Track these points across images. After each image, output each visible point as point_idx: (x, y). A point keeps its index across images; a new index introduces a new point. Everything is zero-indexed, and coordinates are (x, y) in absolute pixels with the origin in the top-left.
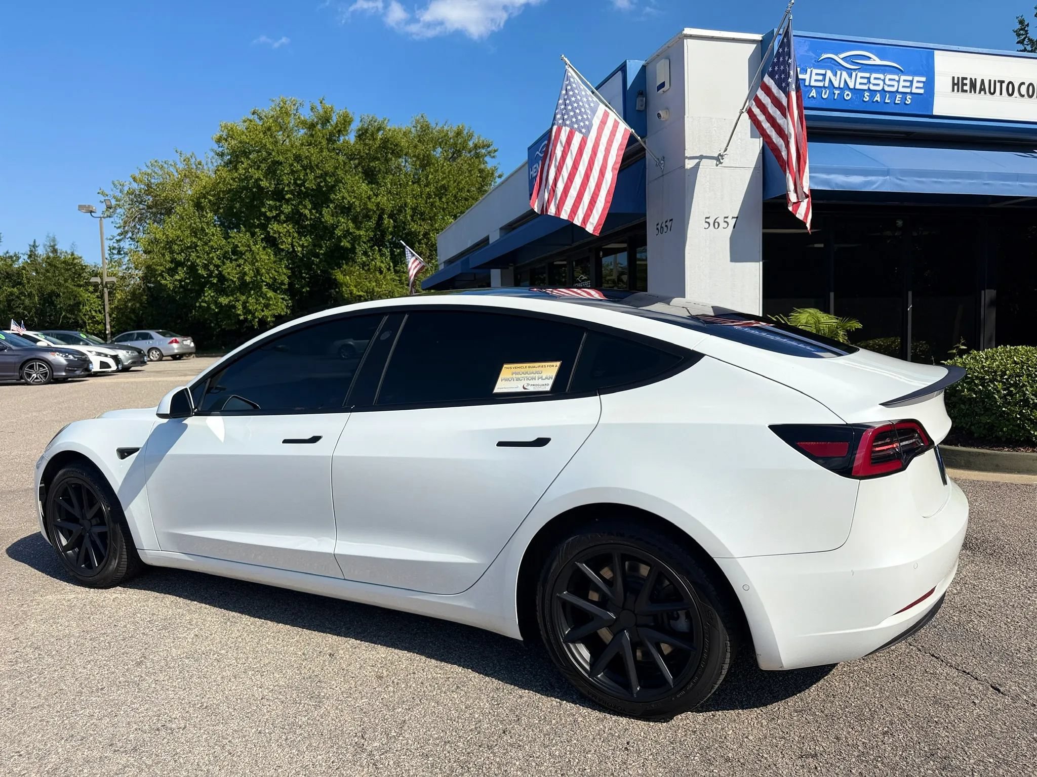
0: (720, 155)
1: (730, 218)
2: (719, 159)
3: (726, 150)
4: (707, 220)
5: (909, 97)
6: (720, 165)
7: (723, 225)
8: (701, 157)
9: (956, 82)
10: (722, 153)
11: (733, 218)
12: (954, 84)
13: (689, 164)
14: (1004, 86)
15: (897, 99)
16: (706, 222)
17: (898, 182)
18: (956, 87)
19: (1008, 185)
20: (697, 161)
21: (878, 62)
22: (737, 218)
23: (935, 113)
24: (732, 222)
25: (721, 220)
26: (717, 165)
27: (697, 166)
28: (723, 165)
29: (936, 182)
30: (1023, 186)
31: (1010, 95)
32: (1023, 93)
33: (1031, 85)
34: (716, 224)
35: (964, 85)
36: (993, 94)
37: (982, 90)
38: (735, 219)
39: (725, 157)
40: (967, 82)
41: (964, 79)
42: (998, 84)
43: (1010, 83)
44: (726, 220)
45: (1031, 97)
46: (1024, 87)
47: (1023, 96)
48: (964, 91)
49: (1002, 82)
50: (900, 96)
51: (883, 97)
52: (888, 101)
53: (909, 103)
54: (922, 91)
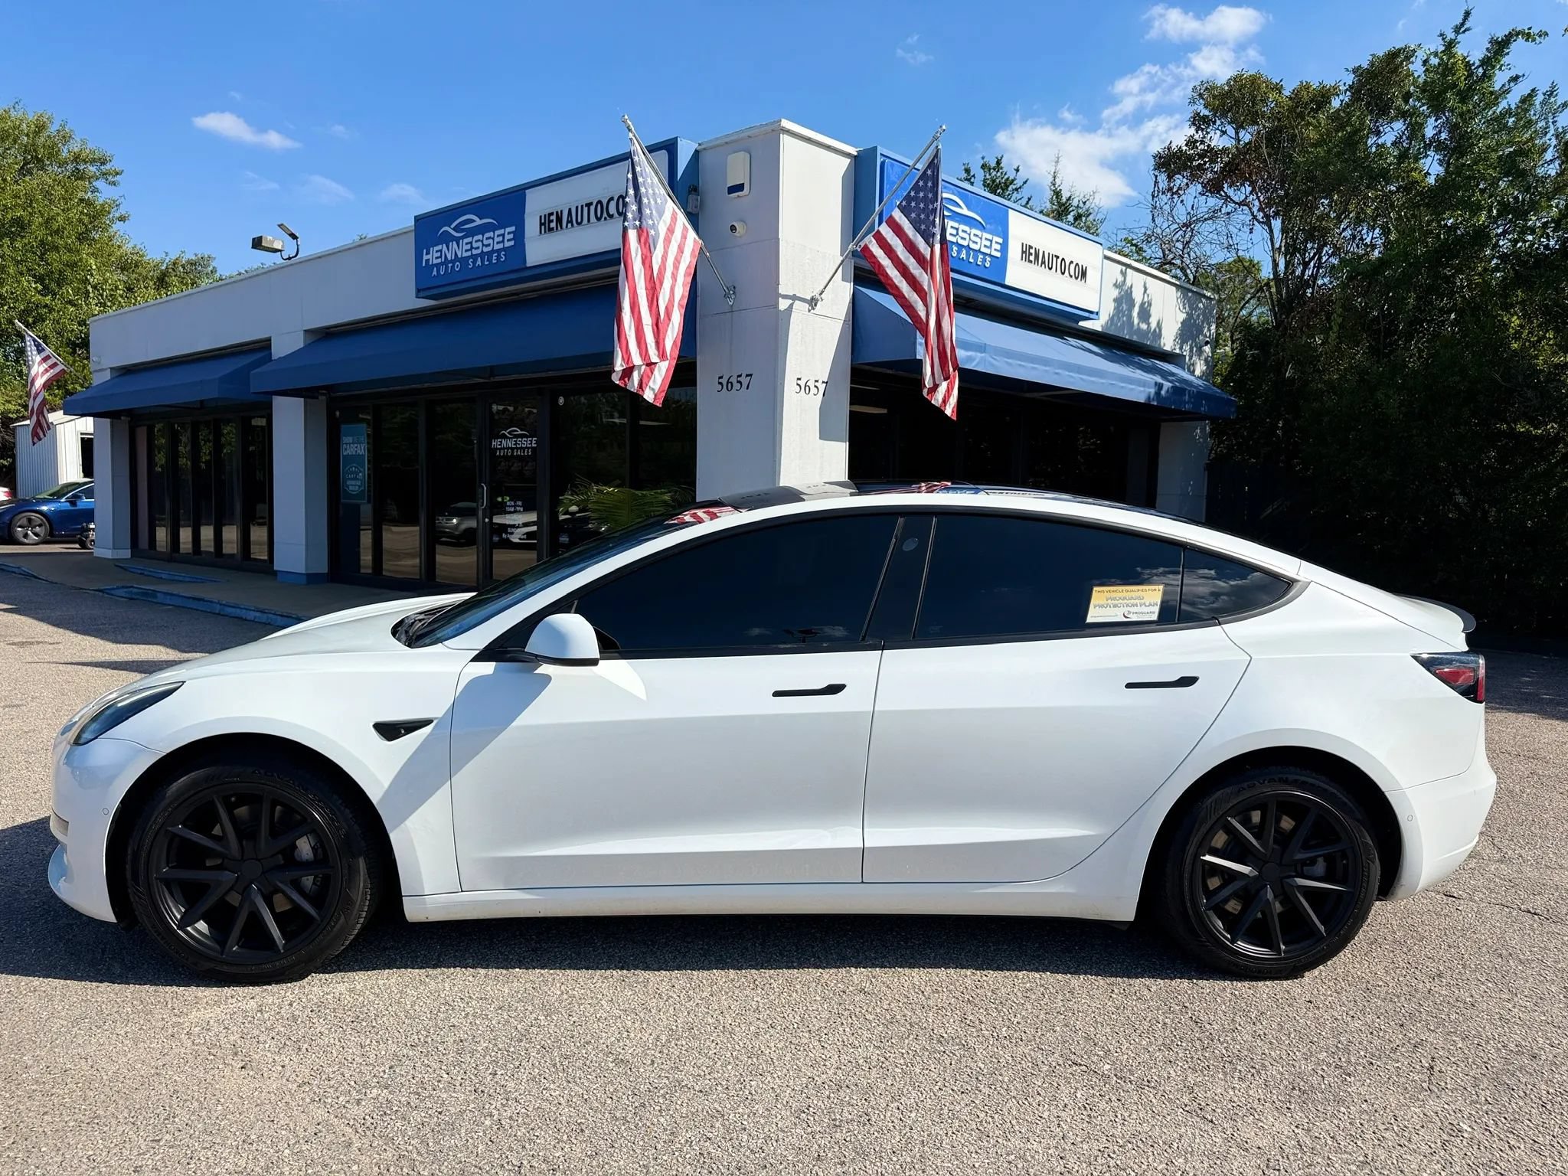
0: (813, 299)
1: (820, 382)
2: (813, 302)
3: (821, 294)
4: (799, 382)
5: (988, 259)
6: (813, 311)
7: (814, 390)
8: (794, 298)
9: (1024, 249)
10: (818, 296)
11: (823, 382)
12: (1023, 252)
13: (783, 304)
14: (1059, 261)
15: (979, 260)
16: (798, 384)
17: (992, 360)
18: (1024, 255)
19: (1072, 377)
20: (790, 302)
21: (965, 211)
22: (827, 383)
23: (1007, 282)
24: (822, 387)
25: (811, 384)
26: (809, 311)
27: (790, 309)
28: (816, 311)
29: (1020, 365)
30: (1081, 379)
31: (1063, 273)
32: (1072, 273)
33: (1077, 264)
34: (807, 388)
35: (1030, 254)
36: (1050, 269)
37: (1043, 263)
38: (824, 385)
39: (819, 303)
40: (1032, 251)
41: (1031, 247)
42: (1055, 259)
43: (1063, 259)
44: (816, 384)
45: (1077, 278)
46: (1072, 267)
47: (1071, 276)
48: (1030, 262)
49: (1057, 257)
50: (981, 256)
51: (968, 255)
52: (971, 260)
53: (987, 266)
54: (998, 254)
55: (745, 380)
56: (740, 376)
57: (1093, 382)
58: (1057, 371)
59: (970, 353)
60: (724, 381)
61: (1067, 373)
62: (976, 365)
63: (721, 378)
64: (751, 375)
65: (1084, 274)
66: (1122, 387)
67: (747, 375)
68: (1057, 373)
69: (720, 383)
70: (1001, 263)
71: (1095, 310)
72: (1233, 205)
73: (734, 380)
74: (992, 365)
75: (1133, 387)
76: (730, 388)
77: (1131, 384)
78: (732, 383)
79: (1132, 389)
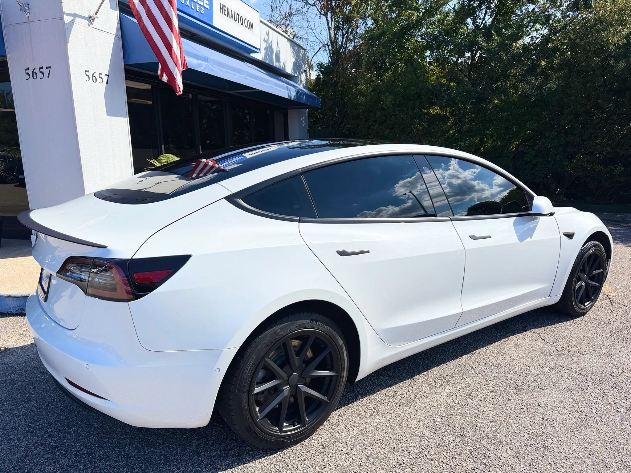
0: (90, 17)
1: (103, 74)
2: (91, 19)
3: (96, 14)
4: (87, 73)
5: (203, 9)
6: (91, 26)
7: (99, 80)
8: (75, 15)
9: (221, 7)
10: (94, 15)
11: (105, 75)
12: (221, 8)
13: (67, 19)
14: (240, 17)
15: (198, 8)
16: (86, 75)
17: (212, 68)
18: (222, 10)
20: (72, 18)
22: (108, 75)
23: (215, 25)
24: (105, 78)
25: (97, 75)
26: (89, 25)
27: (72, 22)
28: (93, 26)
31: (242, 24)
32: (247, 25)
33: (248, 21)
34: (94, 78)
35: (225, 10)
36: (236, 21)
37: (232, 17)
38: (107, 77)
39: (95, 20)
40: (226, 9)
41: (225, 6)
42: (237, 15)
43: (241, 17)
44: (101, 76)
45: (249, 28)
46: (246, 21)
47: (246, 27)
48: (225, 15)
49: (239, 15)
50: (198, 6)
51: (191, 4)
52: (193, 7)
53: (203, 13)
54: (208, 7)
55: (46, 72)
56: (41, 68)
57: (263, 85)
58: (246, 77)
59: (199, 62)
60: (30, 72)
61: (251, 79)
62: (204, 70)
63: (27, 69)
64: (50, 67)
65: (252, 27)
66: (276, 89)
67: (47, 68)
68: (246, 78)
69: (27, 73)
70: (210, 11)
71: (258, 47)
72: (309, 5)
73: (37, 71)
74: (213, 70)
75: (280, 89)
76: (35, 77)
77: (280, 88)
78: (36, 73)
79: (280, 91)
